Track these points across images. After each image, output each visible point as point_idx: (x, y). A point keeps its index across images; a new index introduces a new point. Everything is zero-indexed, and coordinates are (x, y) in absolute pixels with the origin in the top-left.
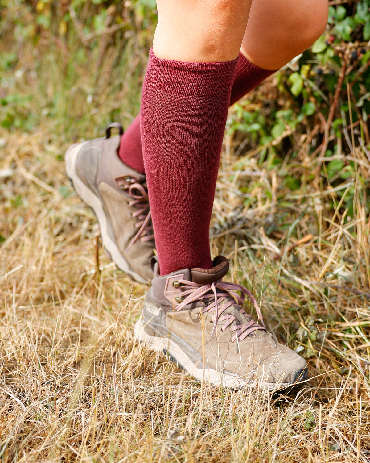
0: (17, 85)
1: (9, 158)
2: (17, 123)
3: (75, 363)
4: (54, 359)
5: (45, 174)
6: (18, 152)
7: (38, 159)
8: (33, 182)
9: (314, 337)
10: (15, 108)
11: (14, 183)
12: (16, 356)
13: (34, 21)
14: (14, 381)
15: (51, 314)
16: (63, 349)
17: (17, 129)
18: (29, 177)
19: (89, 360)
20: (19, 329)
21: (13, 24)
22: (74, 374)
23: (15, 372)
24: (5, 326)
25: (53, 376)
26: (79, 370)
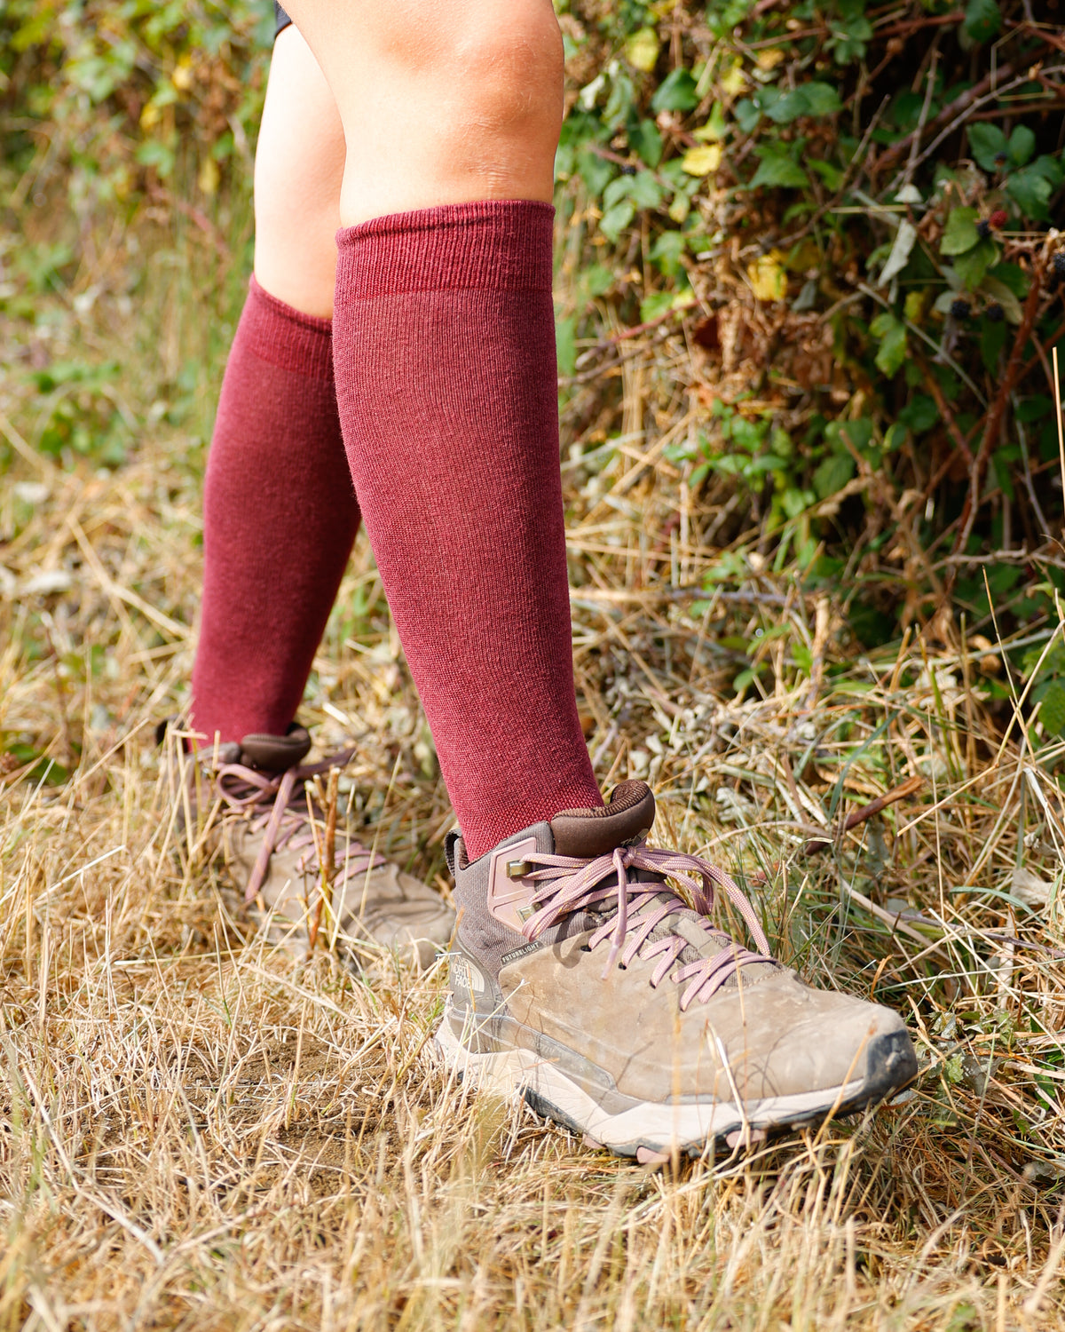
0: (78, 332)
1: (59, 539)
2: (82, 440)
3: (282, 1128)
4: (227, 1116)
5: (161, 586)
6: (83, 521)
7: (142, 543)
8: (128, 607)
9: (956, 1073)
10: (72, 399)
11: (75, 610)
12: (115, 1104)
13: (131, 157)
14: (114, 1175)
15: (203, 986)
16: (247, 1088)
17: (81, 455)
18: (118, 592)
19: (321, 1122)
20: (120, 1027)
21: (67, 164)
22: (282, 1160)
23: (118, 1149)
24: (83, 1018)
25: (225, 1164)
26: (298, 1149)
